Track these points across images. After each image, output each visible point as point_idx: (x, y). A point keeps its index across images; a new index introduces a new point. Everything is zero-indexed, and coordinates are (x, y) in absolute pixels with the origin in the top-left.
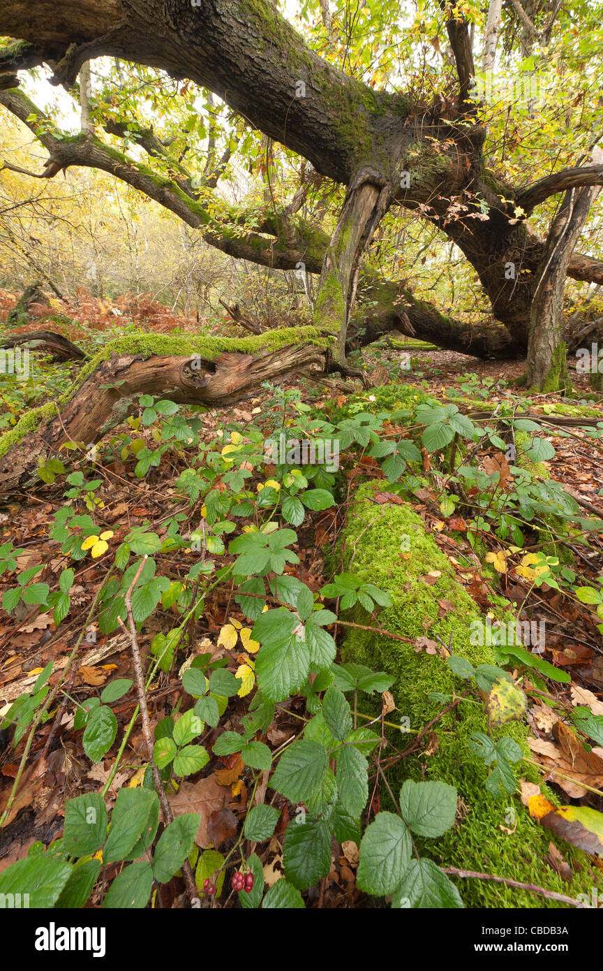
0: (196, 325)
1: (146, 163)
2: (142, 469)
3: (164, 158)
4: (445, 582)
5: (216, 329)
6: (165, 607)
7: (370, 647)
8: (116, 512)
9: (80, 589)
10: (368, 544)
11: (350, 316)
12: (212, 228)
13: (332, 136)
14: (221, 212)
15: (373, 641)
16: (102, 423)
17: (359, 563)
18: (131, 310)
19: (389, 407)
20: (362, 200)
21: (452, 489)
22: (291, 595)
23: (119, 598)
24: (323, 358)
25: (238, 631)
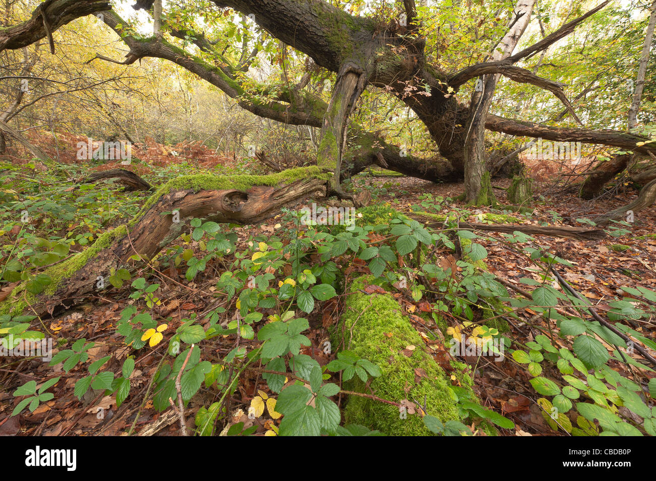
0: (233, 162)
1: (199, 56)
2: (191, 273)
3: (212, 52)
4: (418, 355)
5: (248, 164)
6: (207, 386)
7: (366, 409)
8: (169, 308)
9: (138, 373)
10: (362, 325)
11: (342, 156)
12: (245, 98)
13: (325, 43)
14: (251, 88)
15: (368, 404)
16: (162, 239)
17: (356, 341)
18: (186, 152)
19: (372, 221)
20: (347, 82)
21: (420, 280)
22: (305, 370)
23: (171, 380)
24: (324, 188)
25: (265, 401)
